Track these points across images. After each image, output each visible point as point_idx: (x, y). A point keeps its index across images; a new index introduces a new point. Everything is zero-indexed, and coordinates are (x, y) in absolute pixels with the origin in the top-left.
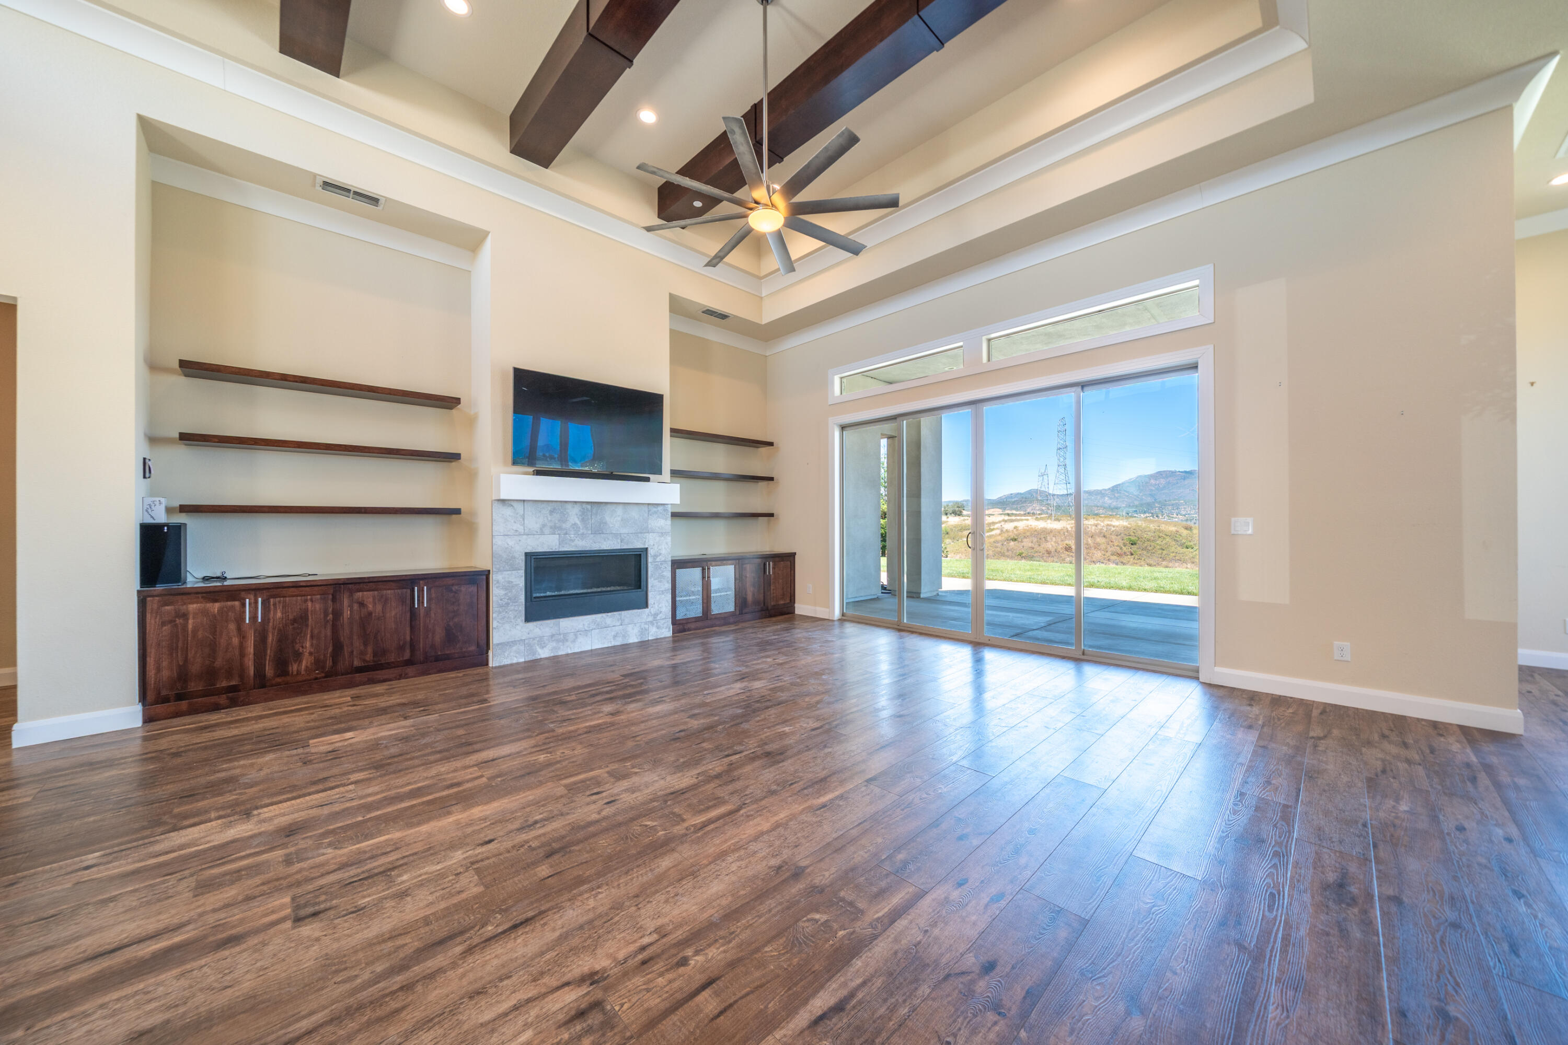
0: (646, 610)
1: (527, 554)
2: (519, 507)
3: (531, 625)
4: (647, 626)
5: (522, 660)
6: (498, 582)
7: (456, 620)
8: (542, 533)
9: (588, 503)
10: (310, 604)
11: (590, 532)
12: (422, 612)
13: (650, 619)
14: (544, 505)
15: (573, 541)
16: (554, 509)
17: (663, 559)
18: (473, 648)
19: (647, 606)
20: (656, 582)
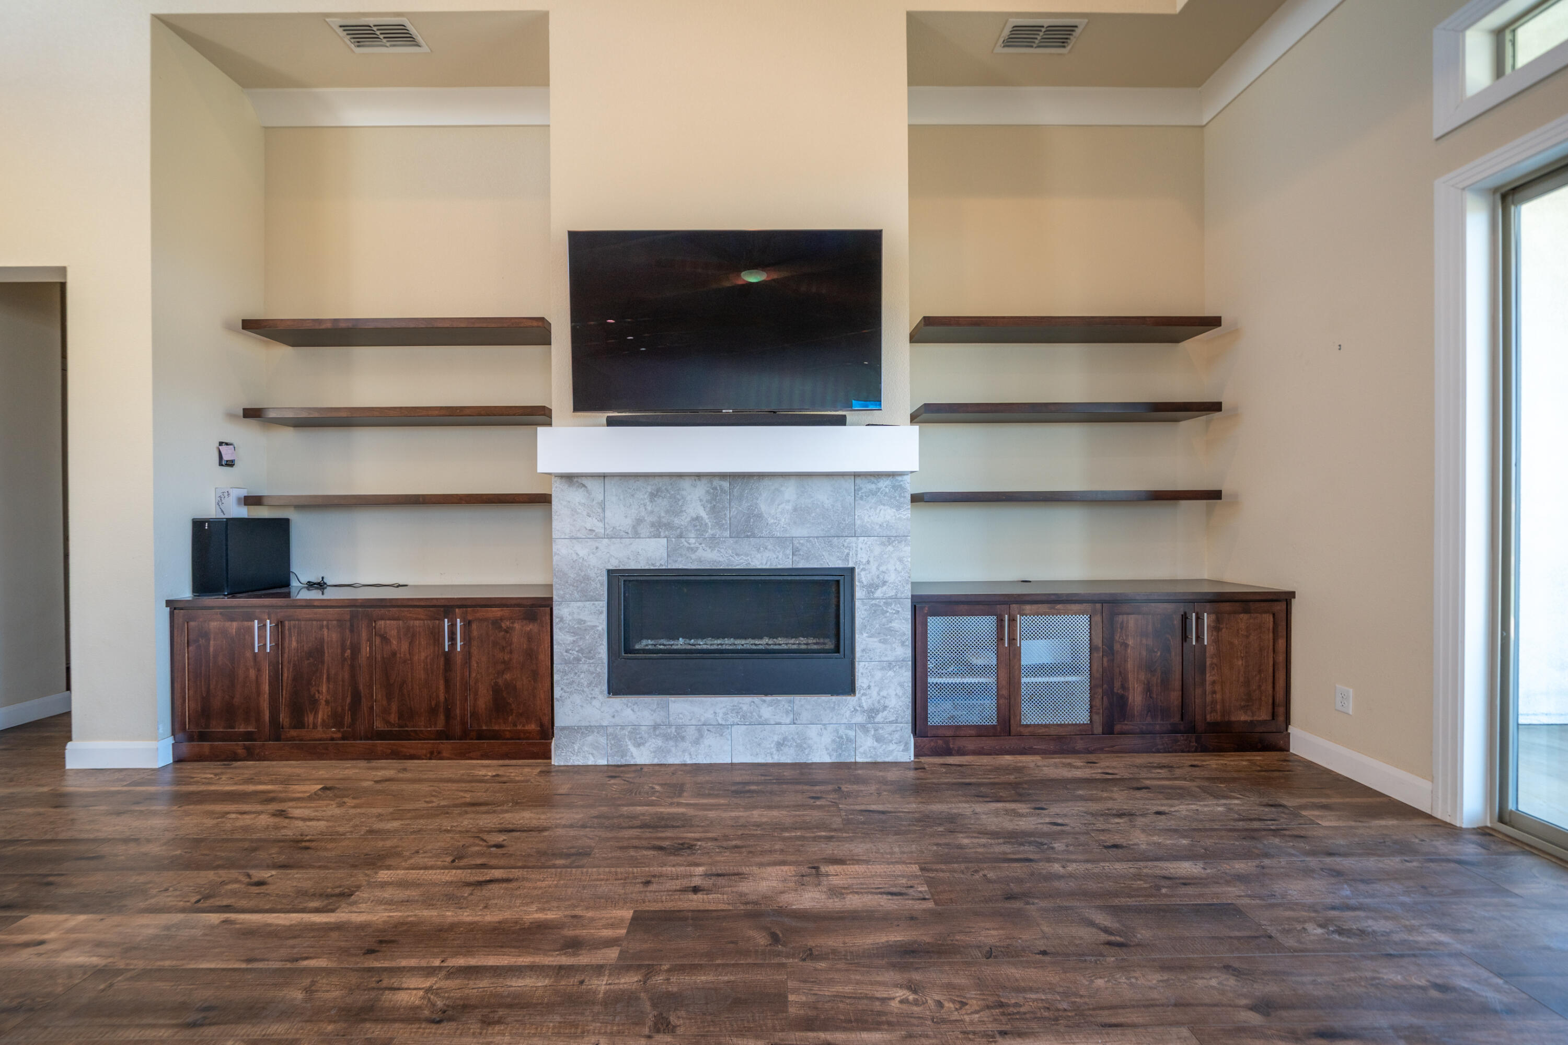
0: (849, 698)
1: (610, 572)
2: (595, 487)
3: (619, 702)
4: (851, 734)
5: (603, 762)
6: (564, 619)
7: (508, 676)
8: (637, 535)
9: (723, 476)
10: (325, 631)
11: (727, 534)
12: (459, 660)
13: (860, 718)
14: (640, 483)
15: (693, 550)
16: (658, 490)
17: (892, 593)
18: (533, 727)
20: (874, 643)
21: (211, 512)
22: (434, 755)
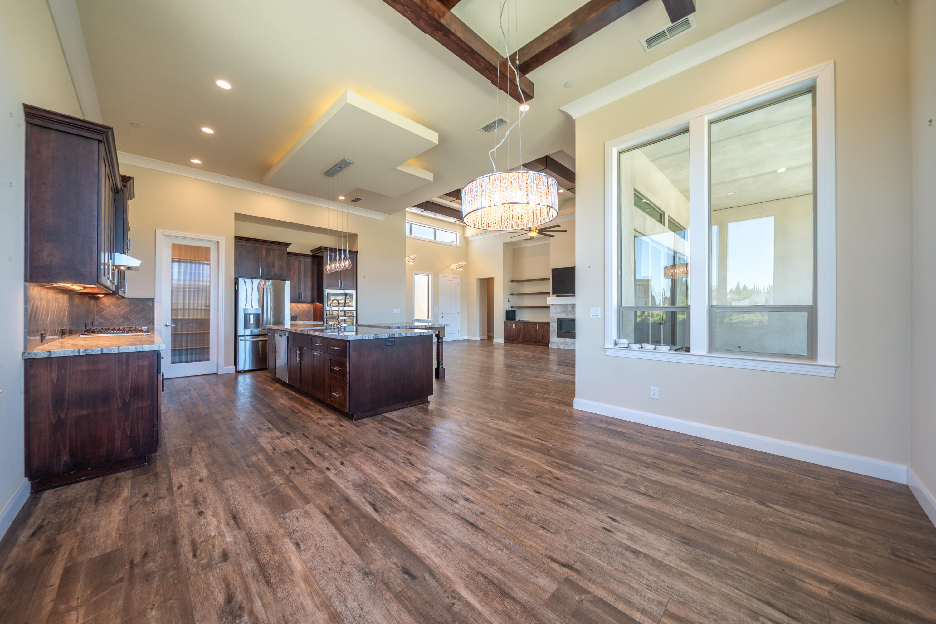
1: (558, 319)
2: (555, 306)
3: (558, 338)
5: (557, 348)
6: (551, 326)
7: (544, 334)
8: (561, 313)
10: (521, 326)
12: (538, 331)
14: (562, 305)
15: (569, 315)
18: (547, 342)
21: (507, 309)
22: (534, 345)
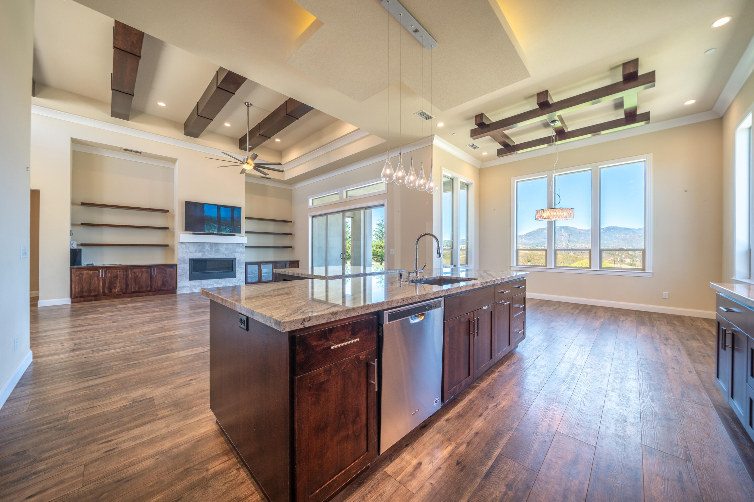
0: (235, 278)
1: (190, 259)
2: (187, 244)
3: (191, 282)
5: (189, 292)
6: (180, 268)
8: (196, 253)
9: (213, 243)
10: (119, 272)
11: (213, 253)
12: (154, 276)
13: (237, 281)
14: (196, 244)
15: (207, 255)
16: (200, 245)
17: (242, 262)
18: (171, 288)
19: (235, 277)
20: (239, 269)
21: (72, 248)
22: (147, 295)
